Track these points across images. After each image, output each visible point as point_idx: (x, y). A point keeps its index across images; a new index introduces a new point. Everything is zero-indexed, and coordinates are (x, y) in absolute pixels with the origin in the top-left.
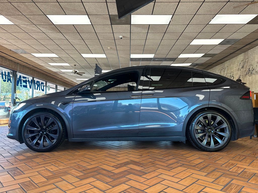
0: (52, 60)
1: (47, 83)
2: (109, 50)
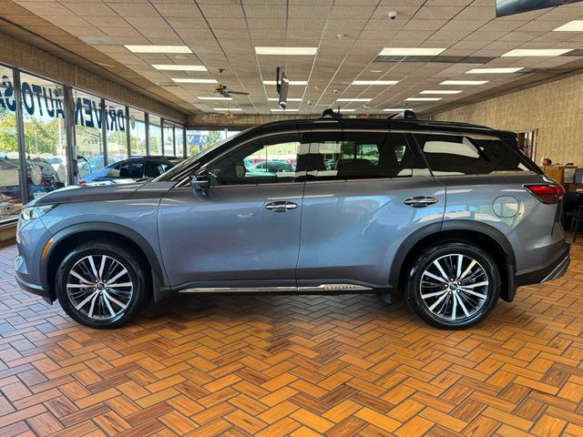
0: (169, 59)
1: (130, 109)
2: (340, 39)
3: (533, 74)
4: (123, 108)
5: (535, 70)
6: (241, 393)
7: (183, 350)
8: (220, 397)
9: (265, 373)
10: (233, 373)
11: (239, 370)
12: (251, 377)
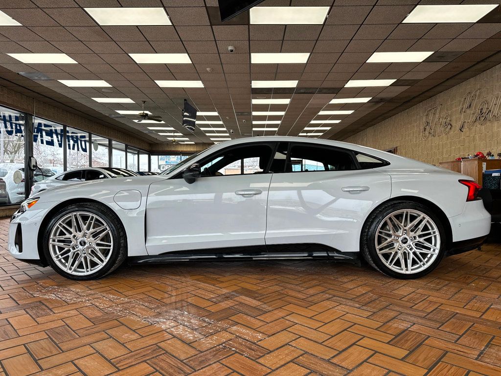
0: (100, 92)
1: (92, 135)
2: (209, 73)
3: (383, 103)
4: (87, 135)
5: (381, 99)
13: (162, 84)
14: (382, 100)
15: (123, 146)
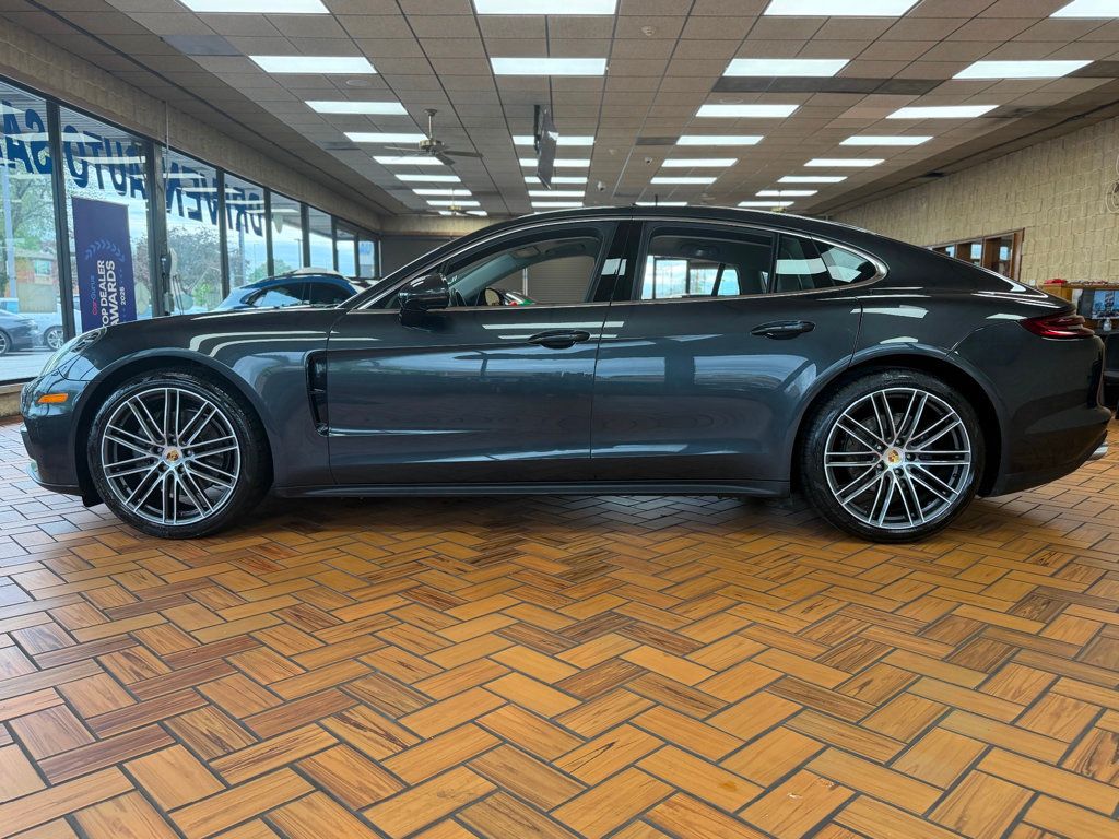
0: (336, 86)
1: (272, 194)
2: (647, 39)
3: (1016, 120)
4: (260, 192)
5: (1018, 110)
6: (403, 622)
7: (307, 561)
8: (361, 627)
9: (459, 594)
10: (396, 593)
11: (410, 589)
12: (429, 600)
13: (504, 66)
14: (1018, 112)
15: (327, 220)
